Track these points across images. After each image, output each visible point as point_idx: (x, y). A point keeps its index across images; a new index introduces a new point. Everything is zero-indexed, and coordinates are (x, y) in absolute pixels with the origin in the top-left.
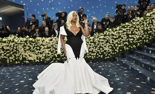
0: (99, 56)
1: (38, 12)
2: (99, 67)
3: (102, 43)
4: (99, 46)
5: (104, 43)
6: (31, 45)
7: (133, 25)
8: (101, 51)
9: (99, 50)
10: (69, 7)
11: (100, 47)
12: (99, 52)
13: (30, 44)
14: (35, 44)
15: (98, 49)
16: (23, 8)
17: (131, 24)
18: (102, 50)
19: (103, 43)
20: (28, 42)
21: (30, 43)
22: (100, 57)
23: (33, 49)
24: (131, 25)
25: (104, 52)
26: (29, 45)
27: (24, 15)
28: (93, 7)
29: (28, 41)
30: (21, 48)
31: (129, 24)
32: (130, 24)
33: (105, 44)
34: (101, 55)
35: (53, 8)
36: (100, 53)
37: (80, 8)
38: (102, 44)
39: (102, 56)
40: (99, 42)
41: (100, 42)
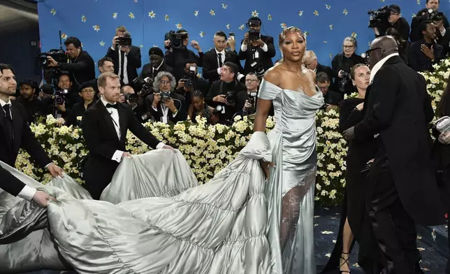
0: (324, 193)
1: (96, 28)
2: (323, 233)
3: (334, 145)
4: (323, 156)
5: (340, 143)
6: (65, 150)
7: (442, 81)
8: (331, 174)
9: (325, 169)
10: (213, 13)
11: (328, 160)
12: (324, 178)
13: (62, 148)
14: (81, 148)
15: (320, 165)
16: (35, 11)
17: (436, 76)
18: (335, 171)
19: (339, 146)
20: (50, 140)
21: (60, 145)
22: (327, 196)
23: (71, 167)
24: (437, 81)
25: (341, 177)
26: (56, 152)
27: (37, 39)
28: (301, 14)
29: (55, 135)
30: (23, 165)
31: (430, 76)
32: (432, 79)
33: (344, 149)
34: (329, 189)
35: (152, 15)
36: (328, 183)
37: (255, 14)
38: (335, 148)
39: (334, 191)
40: (323, 140)
41: (328, 142)
